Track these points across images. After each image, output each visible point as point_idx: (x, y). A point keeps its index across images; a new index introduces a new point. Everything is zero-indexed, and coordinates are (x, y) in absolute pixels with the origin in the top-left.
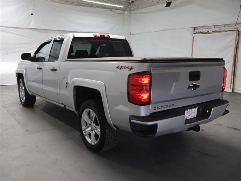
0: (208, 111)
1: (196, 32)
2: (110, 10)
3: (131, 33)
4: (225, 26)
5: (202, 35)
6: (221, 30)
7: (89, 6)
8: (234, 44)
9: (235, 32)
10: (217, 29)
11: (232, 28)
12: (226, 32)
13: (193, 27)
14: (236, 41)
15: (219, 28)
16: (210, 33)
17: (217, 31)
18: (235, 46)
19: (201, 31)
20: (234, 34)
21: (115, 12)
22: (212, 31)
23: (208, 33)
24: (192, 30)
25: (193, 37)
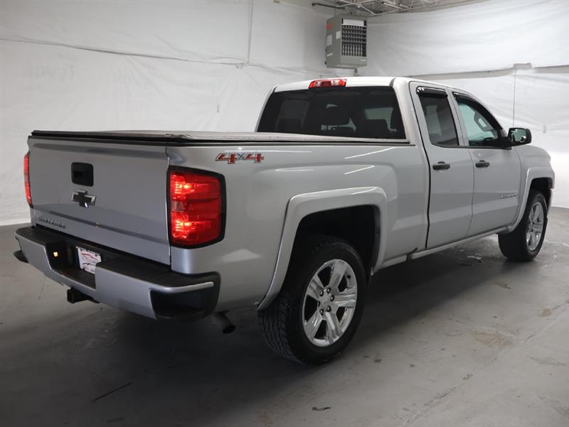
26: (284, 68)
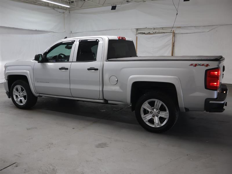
0: (225, 92)
1: (139, 33)
2: (53, 9)
3: (71, 32)
4: (162, 28)
5: (144, 35)
6: (160, 32)
7: (34, 3)
8: (172, 43)
9: (172, 34)
10: (157, 31)
11: (169, 30)
12: (164, 34)
13: (136, 29)
14: (173, 40)
15: (158, 30)
16: (151, 34)
17: (157, 32)
18: (172, 44)
19: (143, 32)
20: (171, 35)
21: (57, 11)
22: (152, 32)
23: (150, 34)
24: (135, 30)
25: (137, 37)
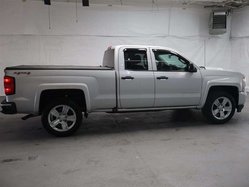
26: (187, 36)
